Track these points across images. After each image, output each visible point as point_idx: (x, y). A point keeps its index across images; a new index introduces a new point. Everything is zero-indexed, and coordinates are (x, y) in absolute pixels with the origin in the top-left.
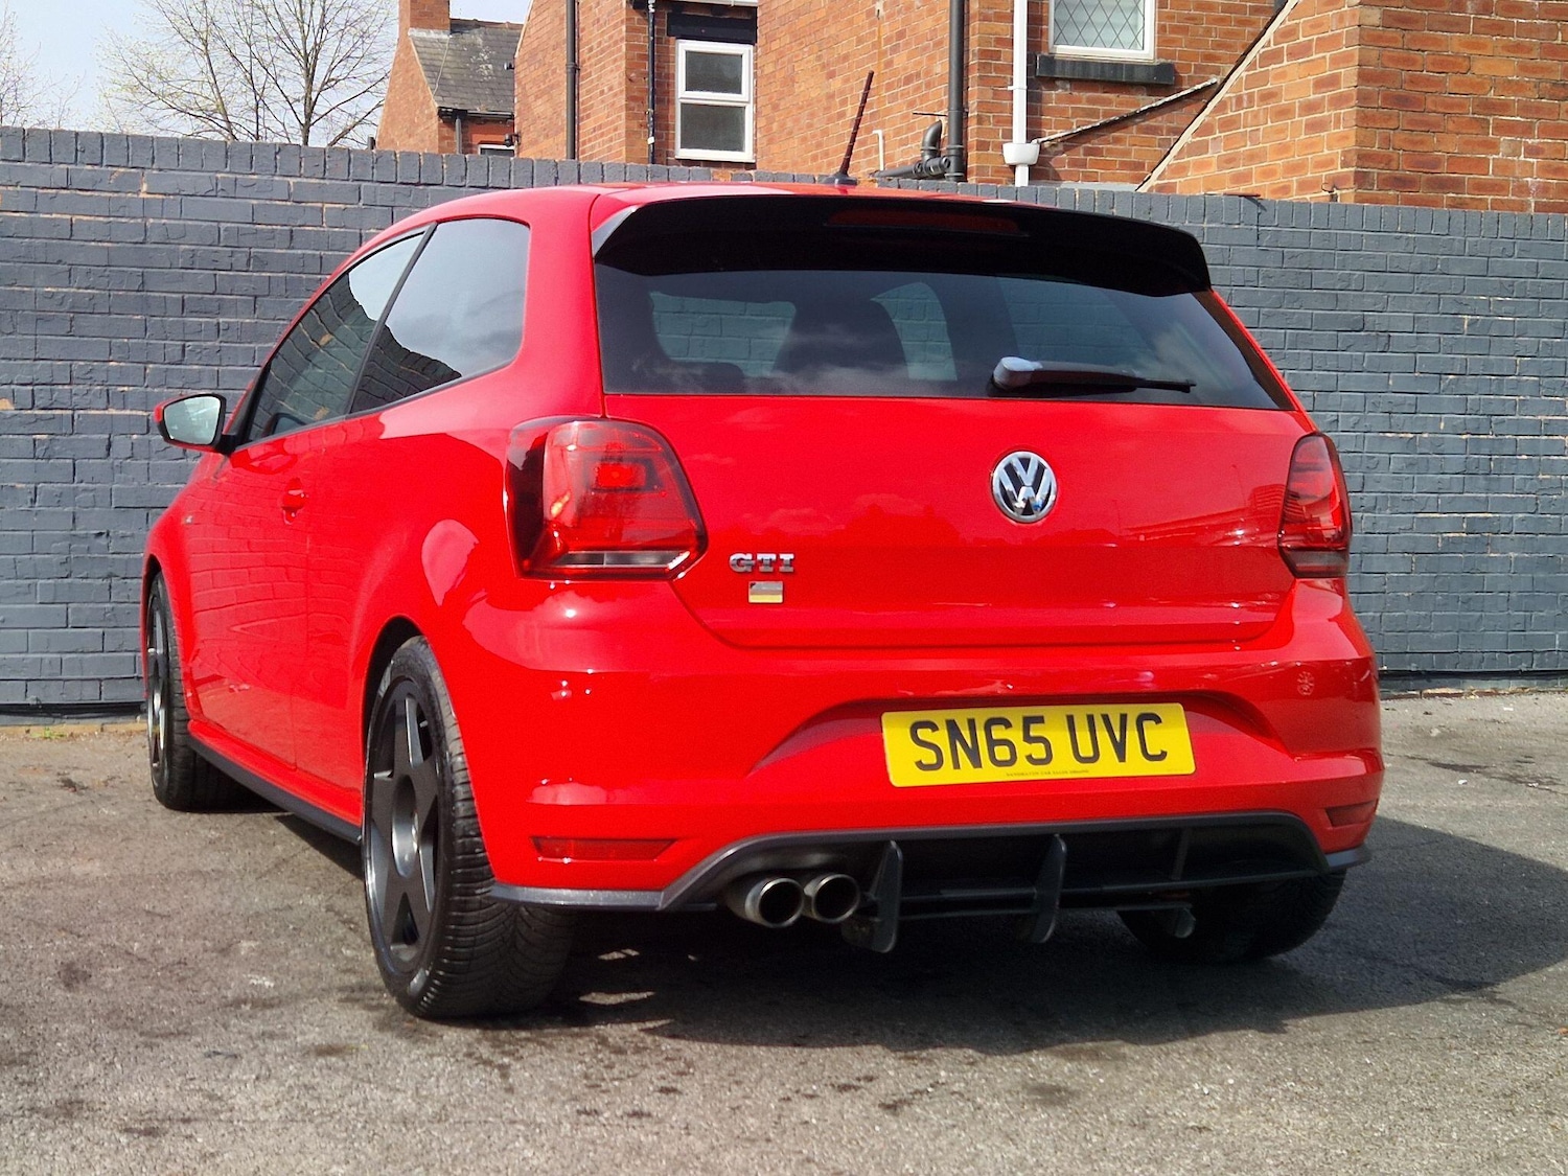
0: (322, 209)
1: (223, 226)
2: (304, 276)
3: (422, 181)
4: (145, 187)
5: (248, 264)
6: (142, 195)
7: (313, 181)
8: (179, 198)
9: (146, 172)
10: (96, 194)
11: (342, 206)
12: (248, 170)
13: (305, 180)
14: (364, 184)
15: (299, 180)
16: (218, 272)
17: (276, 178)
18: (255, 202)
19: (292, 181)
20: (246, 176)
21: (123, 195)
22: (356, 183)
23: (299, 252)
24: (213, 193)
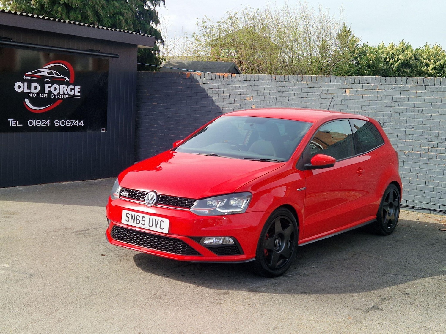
0: (416, 92)
1: (394, 97)
2: (411, 108)
3: (441, 85)
4: (378, 89)
5: (398, 105)
6: (377, 90)
7: (415, 86)
8: (385, 90)
9: (379, 85)
10: (368, 90)
11: (421, 92)
12: (400, 84)
13: (413, 86)
14: (427, 86)
15: (411, 86)
16: (392, 107)
17: (406, 85)
18: (401, 91)
19: (410, 86)
20: (400, 85)
21: (373, 90)
22: (425, 86)
23: (410, 102)
24: (392, 89)
